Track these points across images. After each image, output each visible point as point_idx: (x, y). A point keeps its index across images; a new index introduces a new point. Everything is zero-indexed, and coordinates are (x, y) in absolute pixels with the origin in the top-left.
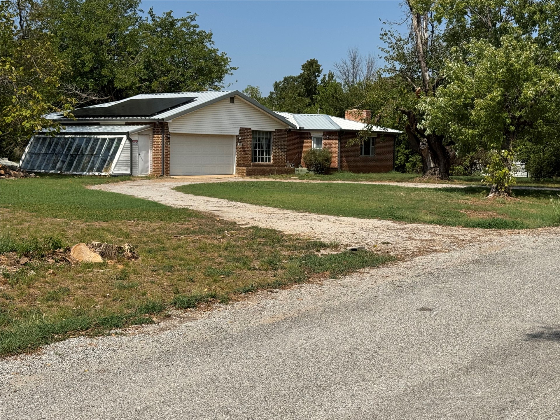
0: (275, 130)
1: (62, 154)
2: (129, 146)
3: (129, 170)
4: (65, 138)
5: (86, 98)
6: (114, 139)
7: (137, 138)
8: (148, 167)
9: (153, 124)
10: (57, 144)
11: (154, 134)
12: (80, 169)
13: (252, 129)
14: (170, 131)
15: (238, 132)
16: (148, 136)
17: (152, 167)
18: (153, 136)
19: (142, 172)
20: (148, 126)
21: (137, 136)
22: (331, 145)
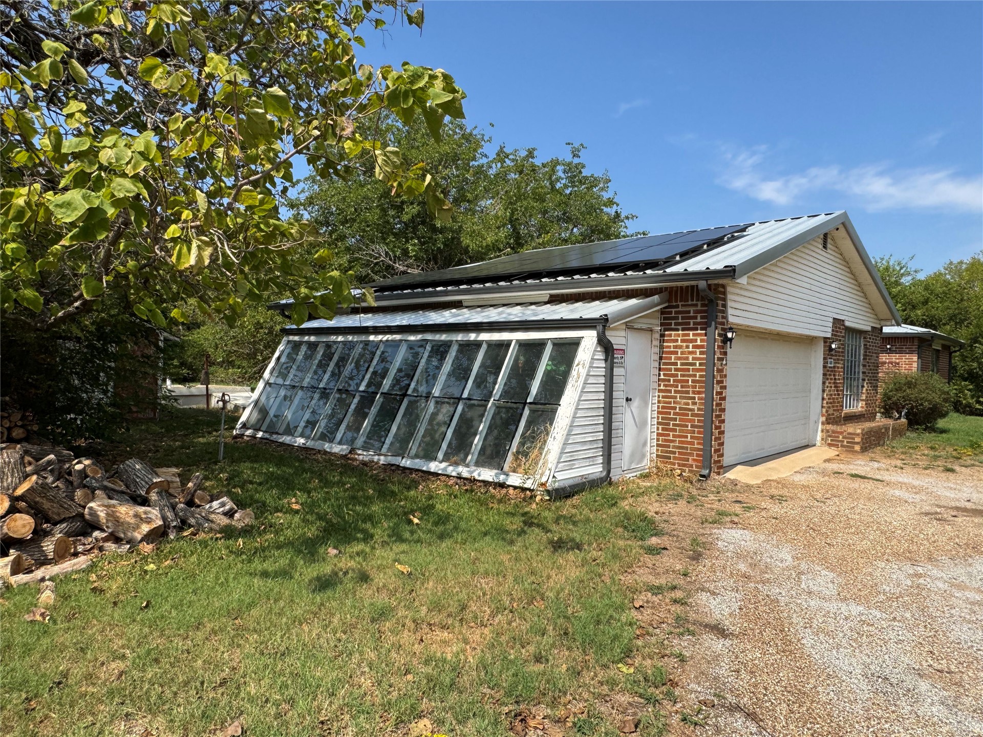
0: (869, 329)
1: (357, 391)
2: (602, 372)
3: (600, 460)
4: (367, 343)
5: (404, 273)
6: (541, 344)
7: (623, 341)
8: (645, 444)
9: (665, 295)
10: (343, 360)
11: (666, 326)
12: (414, 447)
13: (847, 324)
14: (731, 319)
15: (830, 330)
16: (648, 335)
17: (655, 443)
18: (662, 336)
19: (631, 463)
20: (656, 298)
21: (623, 333)
22: (898, 364)
